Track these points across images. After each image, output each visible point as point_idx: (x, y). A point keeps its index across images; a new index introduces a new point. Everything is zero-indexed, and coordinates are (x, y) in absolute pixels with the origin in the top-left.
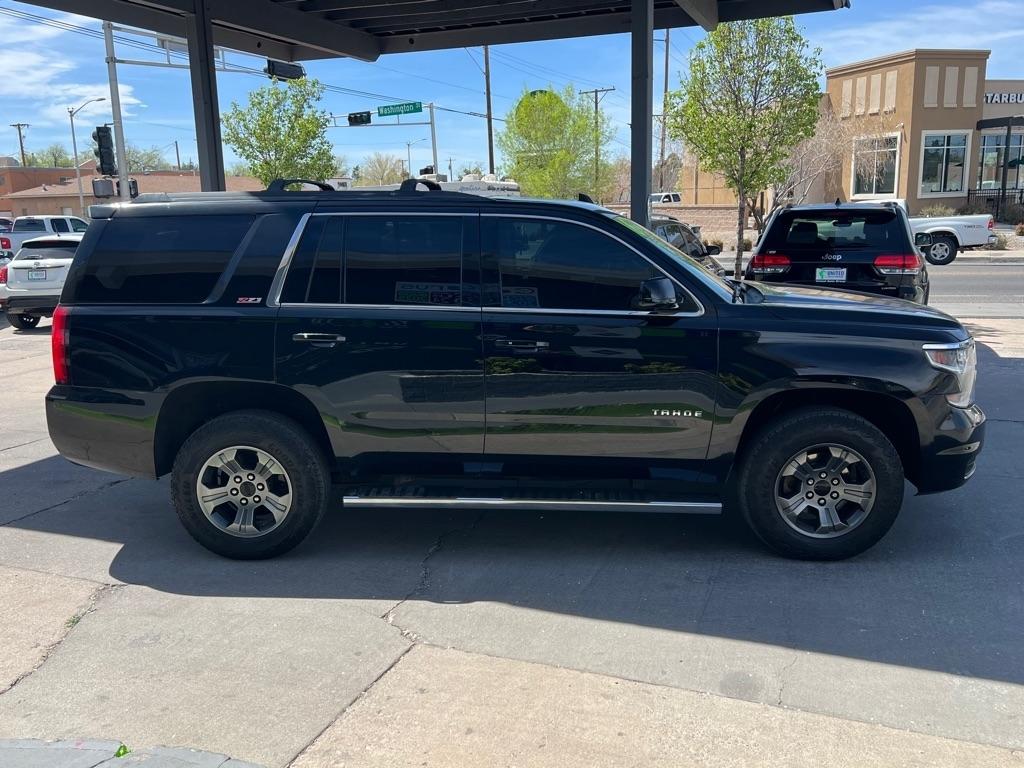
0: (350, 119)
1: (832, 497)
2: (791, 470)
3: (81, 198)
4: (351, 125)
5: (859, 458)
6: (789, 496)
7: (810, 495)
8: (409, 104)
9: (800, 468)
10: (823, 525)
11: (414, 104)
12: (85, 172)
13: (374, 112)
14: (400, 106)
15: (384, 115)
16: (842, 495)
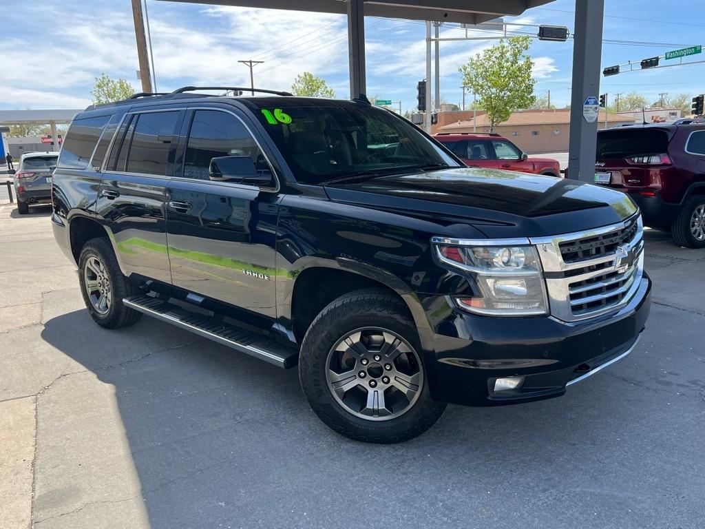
0: (642, 64)
1: (383, 382)
2: (343, 347)
3: (475, 128)
4: (642, 68)
5: (411, 349)
6: (339, 370)
7: (362, 374)
8: (691, 48)
9: (353, 346)
10: (367, 407)
11: (695, 48)
12: (479, 114)
13: (662, 57)
14: (683, 50)
15: (670, 58)
16: (393, 382)
